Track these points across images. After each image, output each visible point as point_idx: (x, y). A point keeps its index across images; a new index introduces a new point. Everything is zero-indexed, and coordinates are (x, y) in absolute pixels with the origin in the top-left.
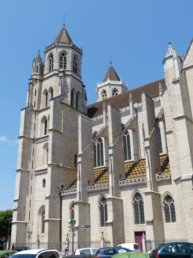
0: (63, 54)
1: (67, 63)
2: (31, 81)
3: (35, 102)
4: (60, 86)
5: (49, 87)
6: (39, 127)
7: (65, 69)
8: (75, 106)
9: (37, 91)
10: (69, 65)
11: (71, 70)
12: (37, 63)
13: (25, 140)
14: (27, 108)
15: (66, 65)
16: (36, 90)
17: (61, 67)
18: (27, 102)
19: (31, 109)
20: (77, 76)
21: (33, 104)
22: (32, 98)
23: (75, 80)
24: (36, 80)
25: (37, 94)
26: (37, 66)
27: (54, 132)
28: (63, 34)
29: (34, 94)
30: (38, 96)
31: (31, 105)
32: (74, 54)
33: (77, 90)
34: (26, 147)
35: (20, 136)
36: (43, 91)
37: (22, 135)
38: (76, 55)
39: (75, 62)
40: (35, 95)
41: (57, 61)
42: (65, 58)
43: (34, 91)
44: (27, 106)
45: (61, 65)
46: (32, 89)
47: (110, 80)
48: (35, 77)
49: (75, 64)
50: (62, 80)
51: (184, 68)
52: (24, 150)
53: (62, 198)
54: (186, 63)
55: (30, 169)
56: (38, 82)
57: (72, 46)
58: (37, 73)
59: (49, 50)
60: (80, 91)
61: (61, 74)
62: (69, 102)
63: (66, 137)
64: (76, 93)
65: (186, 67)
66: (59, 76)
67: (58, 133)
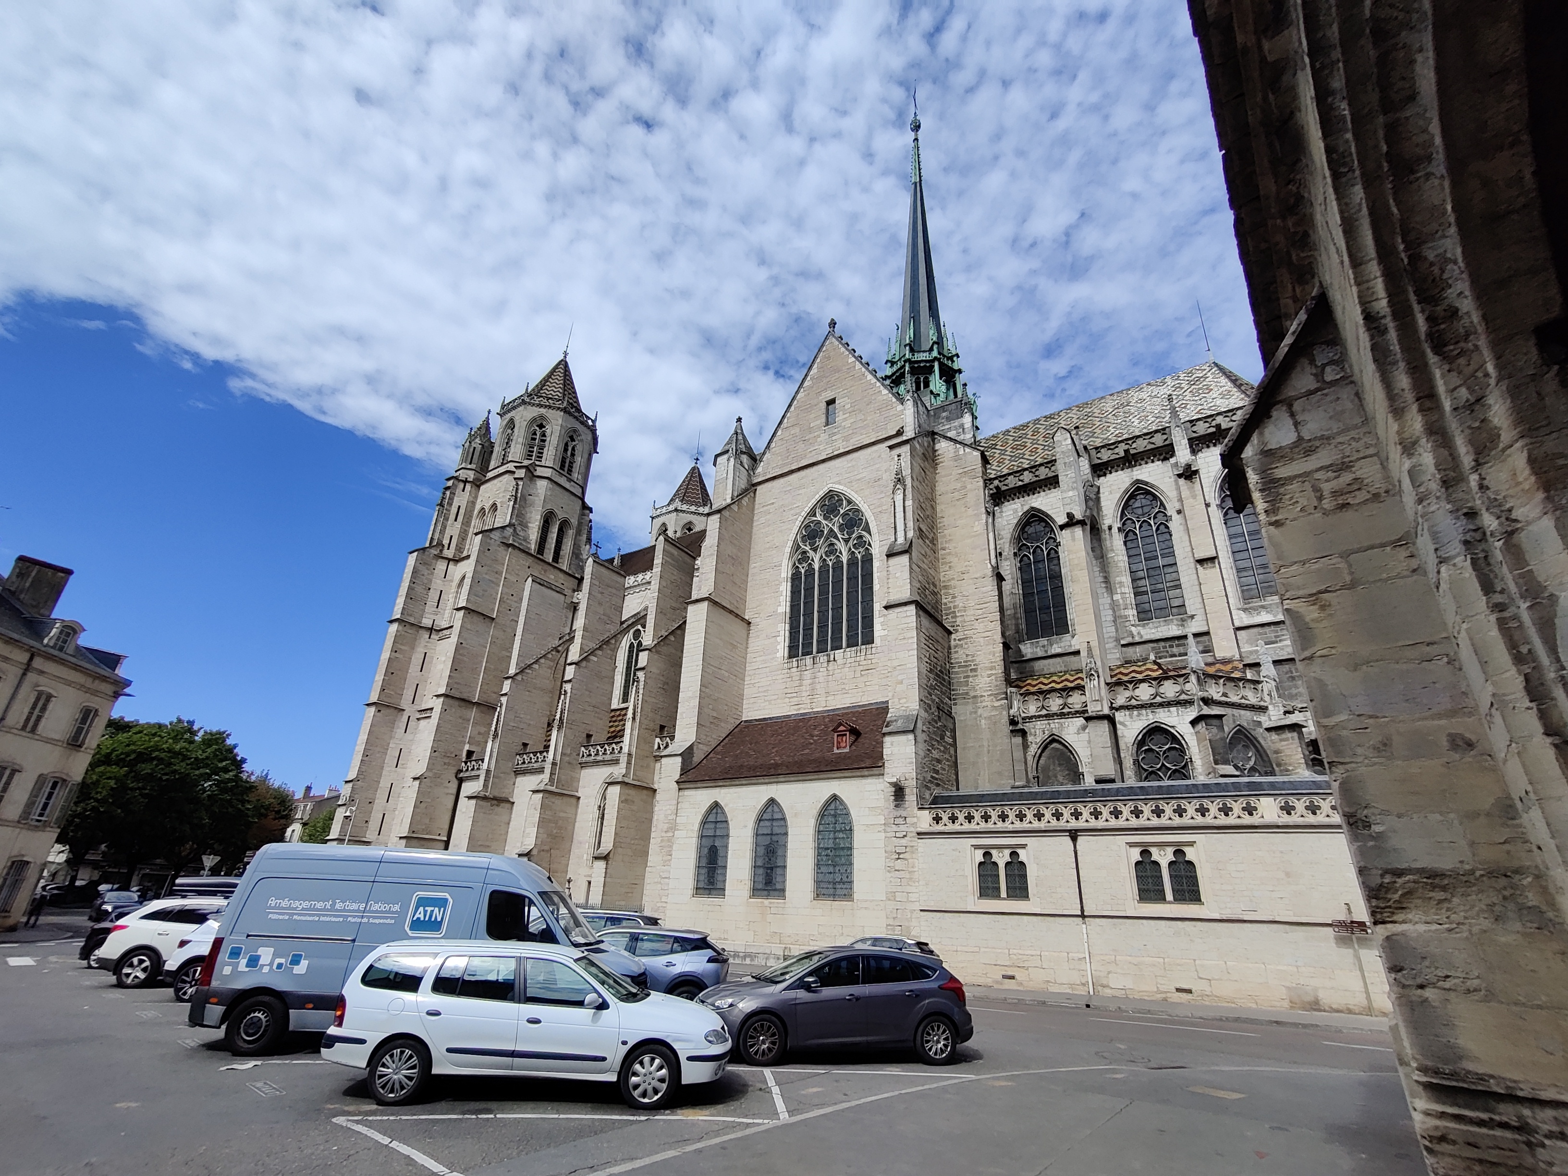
0: (540, 423)
1: (547, 448)
2: (450, 483)
3: (451, 537)
4: (512, 503)
5: (491, 503)
6: (451, 601)
7: (537, 463)
8: (549, 556)
9: (462, 511)
10: (550, 453)
11: (551, 465)
12: (473, 440)
13: (405, 628)
14: (424, 549)
15: (542, 453)
16: (459, 507)
17: (529, 455)
18: (430, 536)
19: (436, 553)
21: (446, 542)
22: (444, 527)
23: (558, 490)
24: (465, 482)
25: (460, 518)
26: (474, 448)
27: (469, 616)
28: (554, 376)
29: (452, 517)
30: (462, 525)
31: (440, 544)
32: (569, 426)
33: (561, 515)
34: (403, 647)
35: (393, 618)
36: (476, 512)
37: (398, 616)
38: (575, 431)
39: (570, 449)
40: (456, 520)
41: (521, 440)
42: (544, 435)
43: (454, 510)
44: (427, 545)
45: (530, 451)
46: (450, 504)
47: (682, 501)
48: (463, 474)
49: (569, 453)
50: (520, 487)
51: (756, 481)
52: (397, 655)
53: (463, 785)
54: (762, 471)
55: (405, 703)
56: (468, 486)
57: (565, 408)
58: (469, 466)
59: (509, 411)
60: (572, 521)
61: (521, 473)
62: (533, 547)
63: (504, 631)
64: (558, 523)
65: (760, 480)
66: (515, 479)
67: (482, 617)
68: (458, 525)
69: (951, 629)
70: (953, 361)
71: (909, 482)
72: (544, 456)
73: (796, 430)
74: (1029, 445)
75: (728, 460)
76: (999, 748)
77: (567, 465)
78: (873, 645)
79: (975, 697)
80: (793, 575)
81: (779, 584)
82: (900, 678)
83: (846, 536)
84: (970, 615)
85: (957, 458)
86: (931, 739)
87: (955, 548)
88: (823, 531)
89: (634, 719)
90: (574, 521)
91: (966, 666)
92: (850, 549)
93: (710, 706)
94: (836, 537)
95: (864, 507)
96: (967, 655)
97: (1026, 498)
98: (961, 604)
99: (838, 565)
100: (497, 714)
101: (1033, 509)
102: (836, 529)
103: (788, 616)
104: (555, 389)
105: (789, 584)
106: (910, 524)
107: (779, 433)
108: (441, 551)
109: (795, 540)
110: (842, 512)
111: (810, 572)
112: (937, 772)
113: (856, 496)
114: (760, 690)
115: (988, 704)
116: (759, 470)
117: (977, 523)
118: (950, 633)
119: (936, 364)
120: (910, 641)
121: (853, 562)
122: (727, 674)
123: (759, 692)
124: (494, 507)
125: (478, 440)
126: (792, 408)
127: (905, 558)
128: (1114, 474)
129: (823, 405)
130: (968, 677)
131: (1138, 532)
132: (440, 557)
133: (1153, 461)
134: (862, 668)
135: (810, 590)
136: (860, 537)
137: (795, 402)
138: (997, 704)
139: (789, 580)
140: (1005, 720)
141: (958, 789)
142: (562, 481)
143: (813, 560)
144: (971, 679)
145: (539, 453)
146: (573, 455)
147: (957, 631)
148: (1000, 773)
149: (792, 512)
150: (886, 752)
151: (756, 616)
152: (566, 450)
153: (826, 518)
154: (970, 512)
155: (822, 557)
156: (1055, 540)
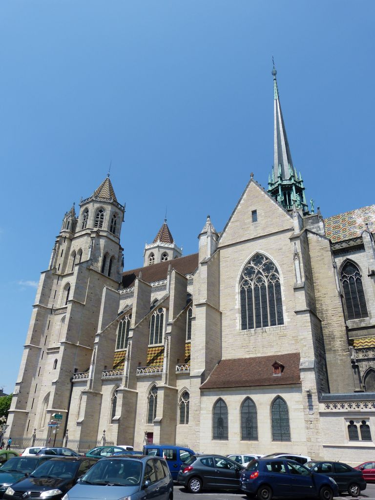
0: (101, 210)
1: (104, 222)
2: (58, 239)
3: (60, 264)
4: (90, 249)
5: (79, 248)
6: (60, 295)
7: (100, 229)
10: (106, 224)
11: (107, 230)
12: (68, 218)
13: (41, 309)
14: (48, 271)
15: (102, 224)
16: (63, 250)
17: (96, 225)
18: (50, 264)
19: (53, 272)
21: (57, 267)
22: (56, 260)
23: (110, 242)
24: (65, 238)
25: (64, 255)
26: (69, 222)
29: (60, 255)
30: (65, 258)
31: (55, 269)
32: (114, 211)
34: (40, 318)
36: (71, 252)
37: (38, 304)
38: (116, 213)
39: (114, 221)
41: (92, 218)
42: (102, 215)
43: (60, 251)
44: (49, 269)
45: (96, 223)
46: (59, 248)
47: (160, 241)
48: (64, 235)
49: (114, 223)
50: (94, 242)
51: (219, 246)
52: (38, 322)
53: (74, 385)
55: (42, 345)
56: (67, 240)
57: (112, 202)
58: (67, 231)
59: (85, 204)
60: (116, 256)
61: (94, 235)
62: (100, 269)
64: (110, 257)
65: (221, 247)
66: (91, 237)
67: (79, 305)
68: (63, 259)
69: (321, 320)
71: (300, 255)
72: (103, 226)
73: (238, 223)
75: (207, 237)
76: (347, 373)
77: (113, 229)
78: (283, 325)
79: (334, 350)
80: (241, 291)
81: (235, 295)
83: (267, 274)
84: (330, 313)
85: (318, 242)
86: (319, 370)
87: (320, 282)
88: (255, 272)
91: (329, 336)
92: (269, 280)
94: (261, 274)
95: (275, 262)
96: (330, 332)
97: (345, 254)
98: (325, 308)
99: (263, 288)
100: (93, 353)
101: (348, 259)
102: (261, 271)
103: (240, 310)
104: (106, 193)
105: (240, 295)
106: (303, 274)
107: (229, 224)
108: (56, 271)
109: (241, 276)
110: (263, 263)
111: (250, 291)
112: (322, 385)
113: (270, 255)
114: (229, 344)
115: (341, 353)
116: (221, 241)
117: (330, 272)
120: (308, 328)
121: (270, 286)
124: (81, 251)
125: (70, 218)
127: (302, 290)
129: (250, 215)
130: (330, 341)
132: (54, 274)
134: (279, 336)
135: (250, 298)
136: (273, 275)
138: (345, 354)
139: (240, 293)
140: (349, 361)
141: (330, 392)
142: (111, 237)
143: (251, 284)
145: (100, 224)
147: (324, 320)
148: (348, 385)
149: (239, 261)
150: (302, 377)
151: (225, 309)
152: (112, 222)
153: (255, 264)
154: (326, 266)
155: (255, 283)
156: (359, 274)
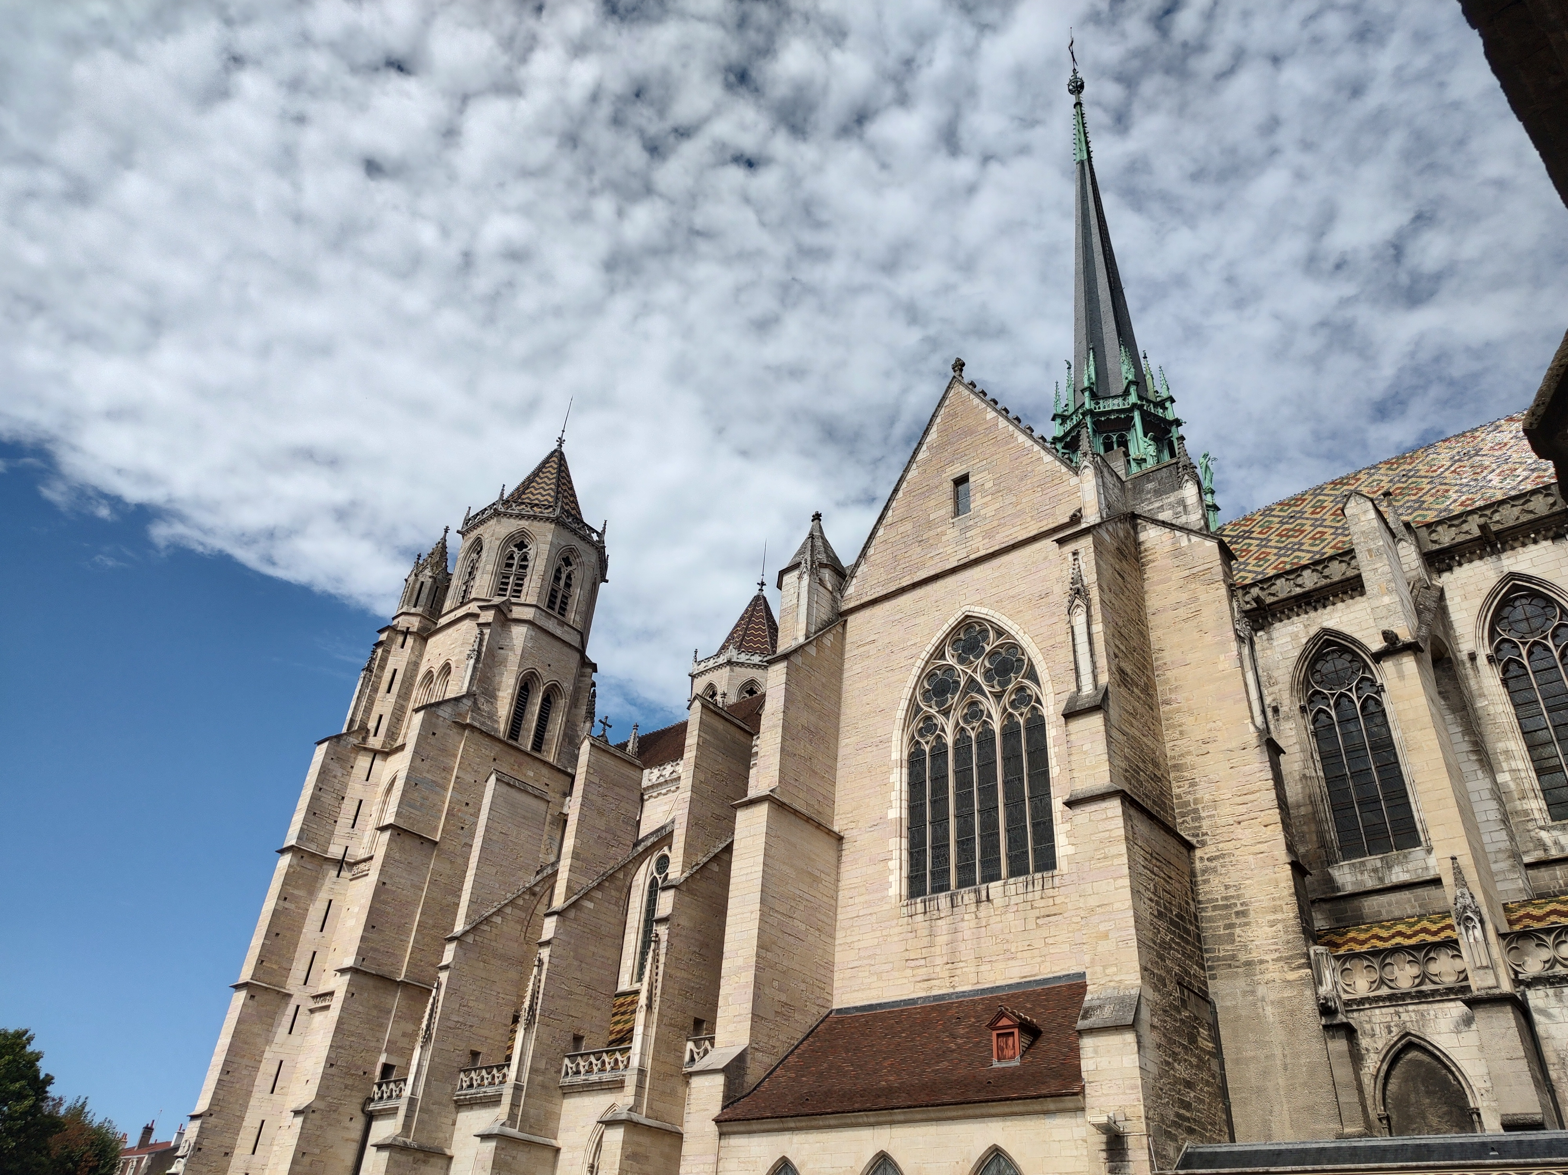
0: (520, 542)
1: (528, 577)
2: (383, 637)
3: (381, 716)
4: (472, 662)
5: (442, 662)
6: (374, 816)
7: (513, 600)
8: (527, 742)
9: (399, 678)
10: (533, 584)
11: (534, 603)
12: (422, 571)
13: (302, 862)
14: (339, 737)
15: (521, 585)
16: (395, 670)
17: (501, 589)
18: (349, 716)
19: (356, 742)
20: (563, 627)
21: (372, 725)
22: (371, 702)
23: (545, 640)
24: (406, 633)
25: (396, 685)
26: (422, 583)
27: (398, 839)
28: (543, 473)
29: (384, 686)
30: (399, 696)
31: (364, 729)
32: (563, 544)
33: (547, 677)
34: (296, 892)
35: (285, 846)
36: (419, 677)
37: (293, 842)
38: (572, 550)
39: (564, 576)
40: (389, 691)
41: (490, 568)
42: (525, 558)
43: (387, 676)
44: (344, 730)
45: (503, 583)
46: (382, 667)
47: (739, 648)
48: (403, 623)
49: (562, 583)
50: (487, 637)
51: (845, 606)
52: (287, 904)
53: (374, 1124)
54: (855, 592)
55: (293, 984)
56: (410, 641)
57: (557, 518)
58: (413, 610)
59: (475, 527)
60: (565, 685)
61: (488, 616)
62: (502, 727)
63: (452, 862)
64: (542, 689)
65: (852, 605)
66: (479, 625)
67: (418, 842)
68: (392, 698)
69: (1194, 841)
70: (1165, 409)
71: (1095, 594)
72: (525, 589)
73: (908, 526)
74: (1308, 528)
75: (800, 577)
76: (1303, 1061)
77: (558, 601)
78: (1056, 872)
79: (1249, 964)
80: (911, 755)
81: (889, 772)
82: (1102, 928)
83: (998, 689)
84: (1225, 813)
85: (1177, 552)
86: (1172, 1042)
87: (1188, 700)
88: (958, 683)
89: (649, 1007)
90: (567, 686)
91: (1227, 907)
92: (1005, 709)
93: (776, 984)
94: (981, 691)
95: (1024, 640)
96: (1227, 887)
97: (1312, 614)
98: (1207, 797)
99: (986, 738)
100: (431, 1000)
101: (1326, 631)
102: (979, 678)
103: (905, 823)
104: (544, 493)
105: (905, 771)
106: (1102, 662)
107: (881, 532)
108: (365, 739)
109: (912, 699)
110: (988, 649)
111: (940, 752)
112: (1187, 1106)
113: (1010, 623)
114: (862, 954)
115: (1276, 976)
116: (851, 590)
117: (1222, 657)
118: (1190, 847)
119: (1137, 416)
120: (1116, 862)
121: (1010, 731)
122: (803, 927)
123: (860, 958)
124: (447, 669)
125: (428, 572)
126: (900, 494)
127: (1096, 721)
128: (1466, 566)
129: (949, 486)
130: (1231, 926)
131: (1526, 663)
132: (362, 748)
133: (1535, 542)
134: (1036, 913)
135: (940, 780)
136: (1022, 689)
137: (905, 485)
138: (1292, 976)
139: (905, 764)
140: (1310, 1007)
141: (1232, 1139)
142: (551, 625)
143: (943, 730)
144: (1238, 931)
145: (517, 585)
146: (568, 585)
147: (1203, 844)
148: (1311, 1109)
149: (906, 653)
150: (1087, 1065)
151: (853, 825)
152: (557, 578)
153: (962, 660)
154: (1208, 638)
155: (958, 723)
156: (1373, 683)
